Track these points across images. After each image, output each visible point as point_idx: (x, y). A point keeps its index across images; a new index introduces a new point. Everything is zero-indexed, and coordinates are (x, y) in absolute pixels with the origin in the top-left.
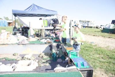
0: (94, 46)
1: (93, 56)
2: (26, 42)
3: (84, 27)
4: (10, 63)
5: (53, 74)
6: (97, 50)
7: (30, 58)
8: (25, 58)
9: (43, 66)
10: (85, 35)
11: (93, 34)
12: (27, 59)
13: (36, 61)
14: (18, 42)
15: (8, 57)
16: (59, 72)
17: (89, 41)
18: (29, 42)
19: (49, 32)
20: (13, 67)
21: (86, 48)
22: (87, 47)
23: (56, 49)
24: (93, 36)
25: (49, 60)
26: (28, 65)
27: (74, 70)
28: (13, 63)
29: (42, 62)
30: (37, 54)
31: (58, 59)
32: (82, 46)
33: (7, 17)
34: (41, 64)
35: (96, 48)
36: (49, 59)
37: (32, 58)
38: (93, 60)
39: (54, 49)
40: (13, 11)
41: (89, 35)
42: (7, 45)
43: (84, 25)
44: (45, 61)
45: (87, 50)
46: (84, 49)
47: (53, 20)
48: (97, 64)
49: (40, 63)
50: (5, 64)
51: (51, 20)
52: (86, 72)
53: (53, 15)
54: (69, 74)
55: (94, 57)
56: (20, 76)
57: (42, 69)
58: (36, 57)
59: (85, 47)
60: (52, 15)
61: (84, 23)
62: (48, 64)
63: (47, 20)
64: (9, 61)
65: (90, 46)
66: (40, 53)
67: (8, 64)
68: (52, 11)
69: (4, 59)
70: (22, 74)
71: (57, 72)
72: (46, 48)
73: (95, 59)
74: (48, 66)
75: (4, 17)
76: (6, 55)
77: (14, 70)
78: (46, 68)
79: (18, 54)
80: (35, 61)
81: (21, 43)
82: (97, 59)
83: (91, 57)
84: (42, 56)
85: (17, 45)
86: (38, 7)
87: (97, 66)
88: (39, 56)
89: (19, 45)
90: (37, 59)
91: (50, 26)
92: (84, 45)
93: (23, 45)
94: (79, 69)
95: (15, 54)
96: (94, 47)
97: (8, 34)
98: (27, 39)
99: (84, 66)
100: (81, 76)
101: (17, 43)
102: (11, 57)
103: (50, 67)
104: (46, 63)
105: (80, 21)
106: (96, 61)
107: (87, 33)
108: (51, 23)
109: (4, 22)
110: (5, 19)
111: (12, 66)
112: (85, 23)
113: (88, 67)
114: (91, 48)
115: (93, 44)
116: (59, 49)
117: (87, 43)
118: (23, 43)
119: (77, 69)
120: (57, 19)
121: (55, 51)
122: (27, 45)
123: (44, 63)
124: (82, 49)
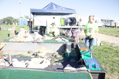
0: (115, 47)
1: (112, 58)
2: (41, 41)
3: (106, 26)
4: (24, 60)
5: (61, 74)
6: (118, 52)
7: (43, 57)
8: (39, 56)
9: (55, 65)
10: (106, 35)
11: (116, 35)
12: (41, 57)
13: (49, 59)
14: (34, 40)
15: (23, 54)
16: (68, 72)
17: (110, 42)
18: (44, 40)
19: (66, 31)
20: (26, 64)
21: (105, 50)
22: (106, 48)
23: (71, 49)
24: (116, 36)
25: (62, 60)
26: (41, 63)
27: (83, 71)
28: (27, 60)
29: (55, 61)
30: (51, 53)
31: (71, 59)
32: (101, 46)
33: (27, 16)
34: (54, 63)
35: (116, 50)
36: (62, 58)
37: (46, 56)
38: (111, 63)
39: (68, 48)
40: (31, 10)
41: (110, 35)
42: (23, 43)
43: (106, 25)
44: (58, 60)
45: (106, 51)
46: (102, 50)
47: (71, 19)
48: (116, 68)
49: (52, 62)
50: (20, 61)
51: (68, 19)
52: (98, 74)
53: (72, 14)
54: (77, 75)
55: (113, 60)
56: (29, 72)
57: (54, 68)
58: (49, 56)
59: (104, 48)
60: (70, 14)
61: (106, 22)
62: (60, 64)
63: (64, 19)
64: (24, 58)
65: (110, 47)
66: (54, 52)
67: (22, 61)
68: (70, 10)
69: (19, 56)
70: (31, 71)
71: (65, 71)
72: (60, 47)
73: (113, 62)
74: (60, 65)
75: (25, 16)
76: (21, 52)
77: (27, 66)
78: (58, 68)
79: (32, 52)
80: (47, 59)
81: (36, 41)
82: (117, 62)
83: (110, 59)
84: (56, 55)
85: (32, 43)
86: (56, 5)
87: (115, 70)
88: (52, 55)
89: (34, 43)
90: (50, 57)
91: (67, 25)
92: (103, 46)
93: (38, 43)
94: (89, 71)
95: (29, 52)
96: (114, 49)
97: (25, 32)
98: (42, 38)
99: (95, 68)
100: (91, 78)
101: (32, 41)
102: (26, 54)
103: (62, 67)
104: (59, 62)
105: (102, 20)
106: (115, 64)
107: (109, 34)
108: (68, 22)
109: (24, 21)
110: (26, 18)
111: (26, 62)
112: (108, 22)
113: (100, 69)
114: (111, 49)
115: (113, 45)
116: (73, 49)
117: (106, 44)
118: (38, 41)
119: (88, 70)
120: (74, 18)
121: (69, 50)
122: (41, 44)
123: (56, 62)
124: (101, 50)
